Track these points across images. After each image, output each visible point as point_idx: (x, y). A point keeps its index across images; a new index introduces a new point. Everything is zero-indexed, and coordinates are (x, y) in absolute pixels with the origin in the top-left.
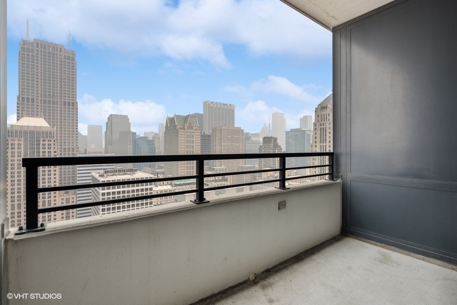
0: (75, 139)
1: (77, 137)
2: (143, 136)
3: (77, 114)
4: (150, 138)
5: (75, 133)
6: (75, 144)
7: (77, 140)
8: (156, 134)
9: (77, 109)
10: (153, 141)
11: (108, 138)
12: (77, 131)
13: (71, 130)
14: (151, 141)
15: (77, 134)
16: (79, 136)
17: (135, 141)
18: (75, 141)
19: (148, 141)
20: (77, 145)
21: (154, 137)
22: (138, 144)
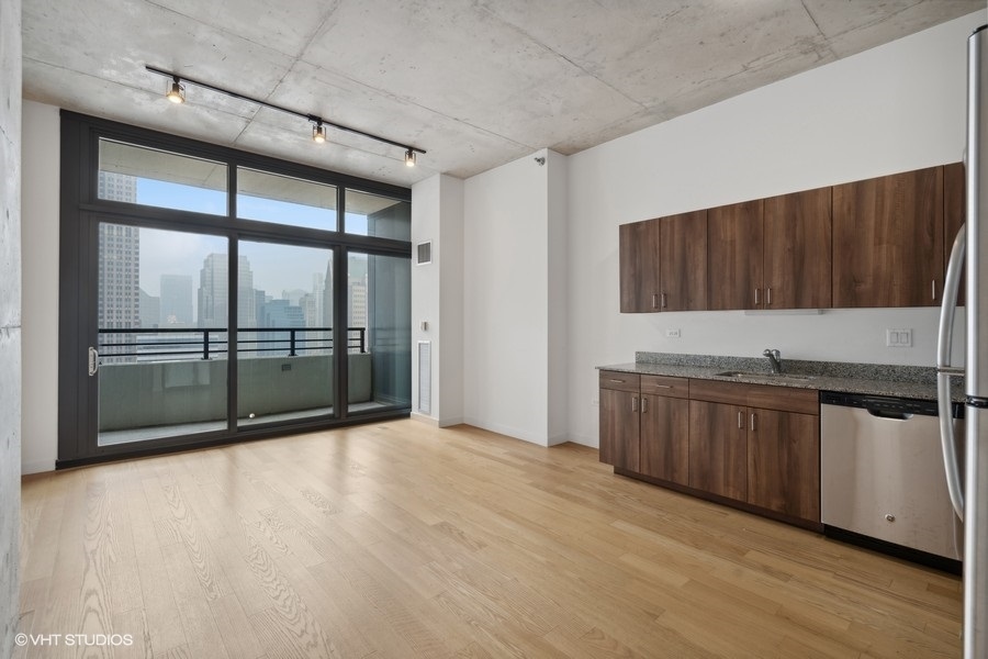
0: (133, 303)
1: (137, 300)
2: (281, 298)
3: (137, 253)
4: (295, 303)
5: (133, 291)
6: (132, 315)
7: (137, 306)
8: (307, 295)
9: (137, 241)
10: (300, 308)
11: (205, 303)
12: (137, 288)
13: (124, 285)
14: (296, 308)
15: (137, 294)
16: (140, 297)
17: (263, 308)
18: (132, 309)
19: (290, 308)
20: (137, 318)
21: (302, 301)
22: (268, 315)
